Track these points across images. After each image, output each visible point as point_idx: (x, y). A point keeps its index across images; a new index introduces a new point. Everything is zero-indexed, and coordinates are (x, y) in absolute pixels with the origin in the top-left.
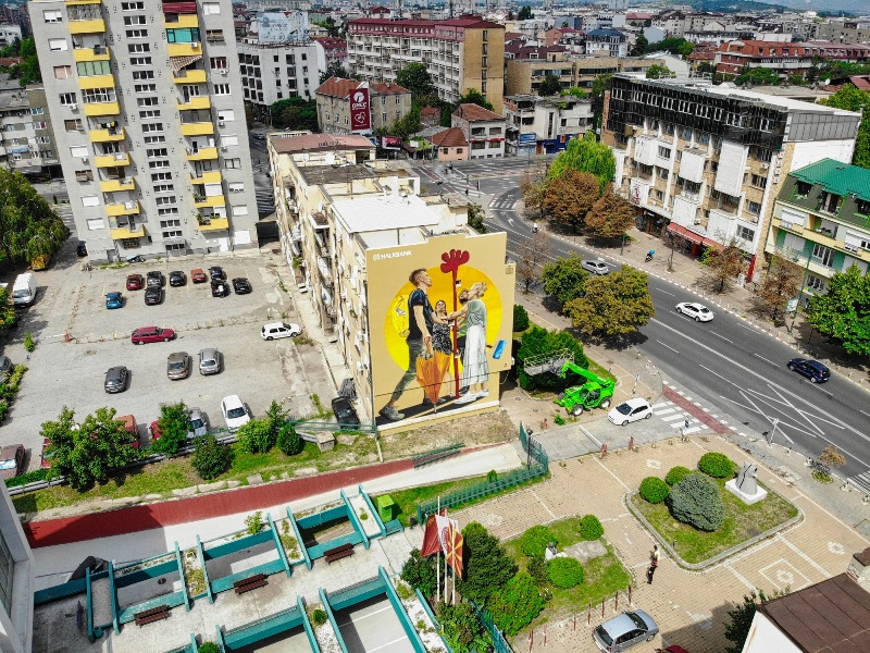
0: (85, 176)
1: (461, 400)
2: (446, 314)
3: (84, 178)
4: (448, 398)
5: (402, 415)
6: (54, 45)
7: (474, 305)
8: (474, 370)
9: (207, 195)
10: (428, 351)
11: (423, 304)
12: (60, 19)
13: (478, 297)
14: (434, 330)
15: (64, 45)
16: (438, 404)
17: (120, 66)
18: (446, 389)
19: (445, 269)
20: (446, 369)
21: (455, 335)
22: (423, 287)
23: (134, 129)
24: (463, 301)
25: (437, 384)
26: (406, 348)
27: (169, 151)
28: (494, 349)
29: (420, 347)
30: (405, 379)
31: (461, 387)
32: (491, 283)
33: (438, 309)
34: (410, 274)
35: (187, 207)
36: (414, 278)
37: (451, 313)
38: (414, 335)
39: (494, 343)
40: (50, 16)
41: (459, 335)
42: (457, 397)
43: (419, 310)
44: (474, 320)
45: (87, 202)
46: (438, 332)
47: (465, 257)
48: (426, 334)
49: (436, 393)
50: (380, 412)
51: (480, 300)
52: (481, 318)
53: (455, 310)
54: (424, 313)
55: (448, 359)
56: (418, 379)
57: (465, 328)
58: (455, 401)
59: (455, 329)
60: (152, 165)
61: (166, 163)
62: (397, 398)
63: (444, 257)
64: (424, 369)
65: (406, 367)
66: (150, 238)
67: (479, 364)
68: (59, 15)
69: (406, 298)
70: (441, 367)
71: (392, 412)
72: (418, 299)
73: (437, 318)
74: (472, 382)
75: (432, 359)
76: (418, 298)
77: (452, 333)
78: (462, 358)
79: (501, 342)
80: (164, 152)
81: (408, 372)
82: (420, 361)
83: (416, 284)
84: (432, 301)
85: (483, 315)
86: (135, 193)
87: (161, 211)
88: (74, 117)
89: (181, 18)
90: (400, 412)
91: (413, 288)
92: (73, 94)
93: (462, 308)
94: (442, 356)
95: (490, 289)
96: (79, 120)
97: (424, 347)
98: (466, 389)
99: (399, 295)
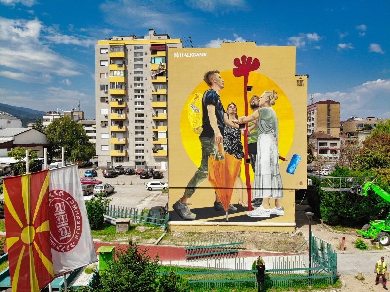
0: (105, 124)
1: (254, 213)
2: (237, 117)
3: (104, 124)
4: (240, 208)
5: (194, 215)
6: (103, 63)
7: (265, 113)
8: (266, 182)
9: (159, 137)
10: (220, 151)
11: (215, 104)
12: (107, 52)
13: (269, 105)
14: (225, 132)
15: (107, 64)
16: (231, 212)
17: (129, 74)
18: (238, 197)
19: (236, 73)
20: (237, 174)
21: (246, 140)
22: (215, 88)
23: (131, 104)
24: (254, 107)
25: (229, 189)
26: (199, 145)
27: (145, 115)
28: (288, 162)
29: (213, 146)
30: (197, 177)
31: (253, 198)
32: (281, 92)
33: (230, 111)
34: (204, 75)
35: (149, 144)
36: (209, 78)
37: (242, 118)
38: (207, 133)
39: (288, 156)
40: (103, 51)
41: (250, 140)
42: (250, 209)
43: (211, 109)
44: (265, 128)
45: (104, 136)
46: (229, 134)
47: (256, 64)
48: (218, 134)
49: (228, 198)
50: (174, 206)
51: (271, 108)
52: (272, 128)
53: (246, 114)
54: (217, 113)
55: (239, 163)
56: (210, 179)
57: (256, 134)
58: (248, 213)
59: (246, 135)
60: (136, 121)
61: (143, 121)
62: (190, 195)
63: (236, 61)
64: (216, 169)
65: (198, 163)
66: (128, 158)
67: (272, 176)
68: (107, 50)
69: (201, 96)
70: (232, 170)
71: (185, 209)
72: (211, 99)
73: (229, 120)
74: (266, 194)
75: (223, 161)
76: (211, 97)
77: (242, 138)
78: (253, 166)
79: (295, 157)
80: (143, 115)
81: (200, 169)
82: (211, 160)
83: (210, 84)
84: (225, 102)
85: (274, 124)
86: (126, 133)
87: (136, 145)
88: (105, 96)
89: (158, 52)
90: (193, 211)
91: (207, 88)
92: (107, 85)
93: (253, 114)
94: (233, 159)
95: (281, 98)
96: (107, 97)
97: (216, 147)
98: (259, 202)
99: (194, 92)
